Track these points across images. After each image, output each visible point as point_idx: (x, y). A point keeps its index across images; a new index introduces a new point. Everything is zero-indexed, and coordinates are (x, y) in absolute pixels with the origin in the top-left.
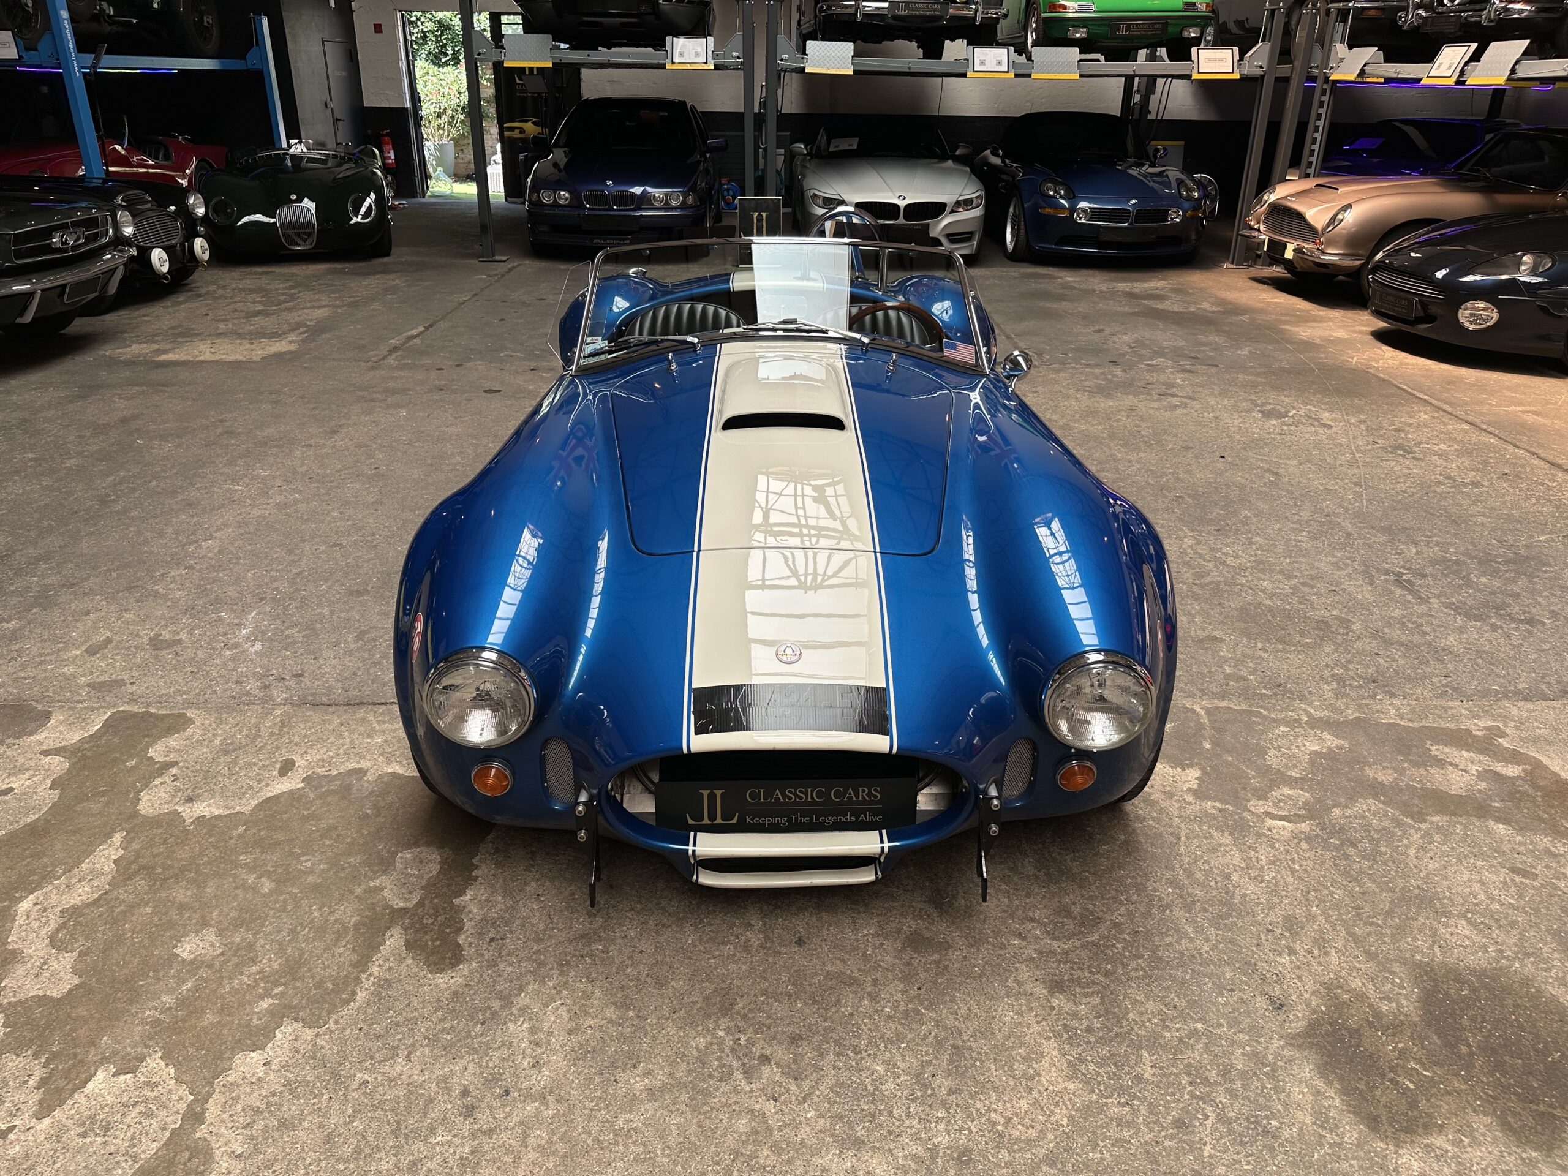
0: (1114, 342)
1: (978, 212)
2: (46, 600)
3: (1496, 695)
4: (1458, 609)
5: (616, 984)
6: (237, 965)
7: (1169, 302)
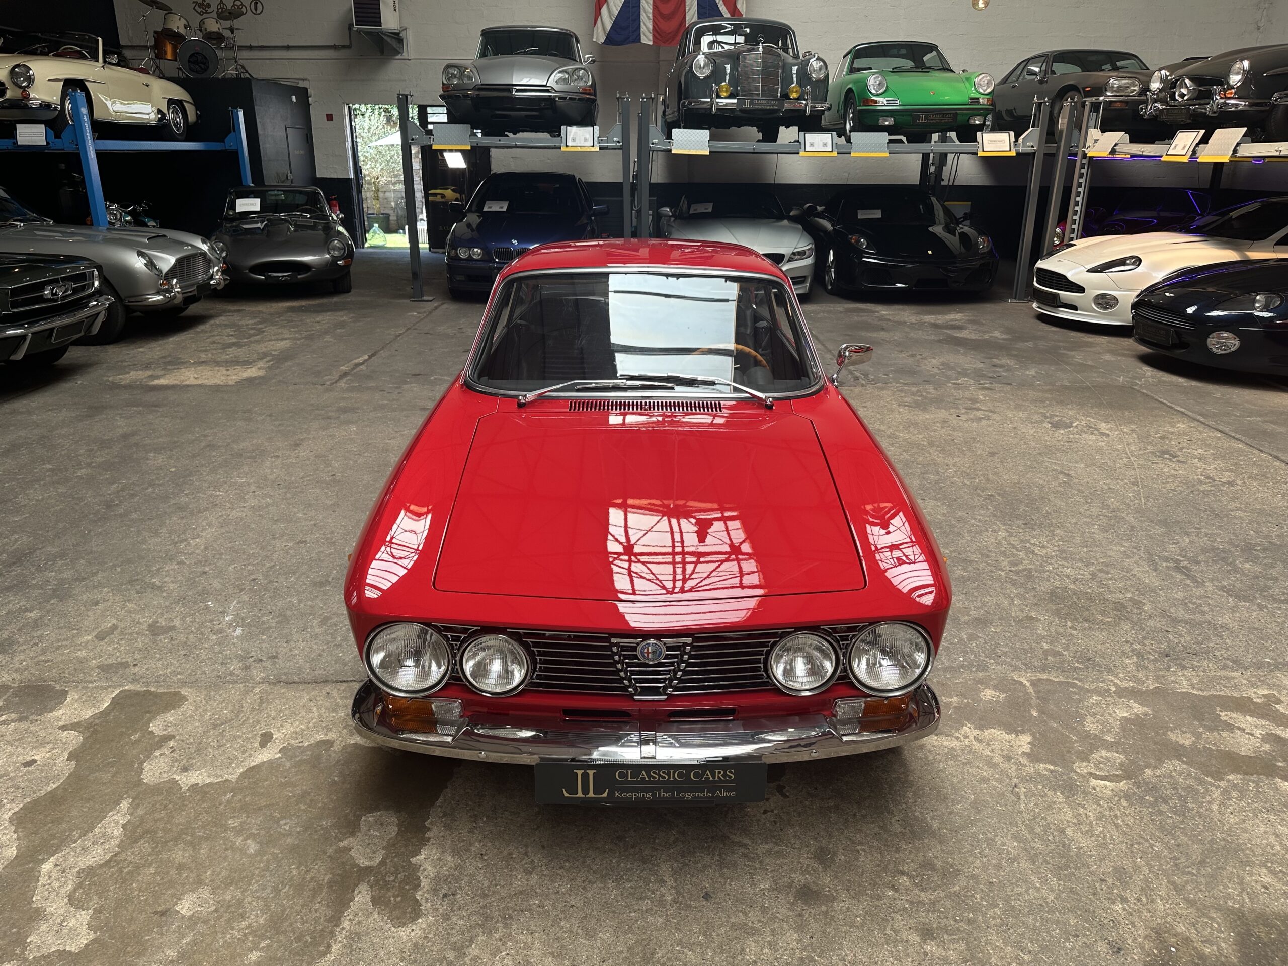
0: (925, 365)
1: (809, 261)
2: (61, 593)
3: (1269, 667)
4: (1229, 591)
5: (552, 936)
6: (229, 920)
7: (966, 331)
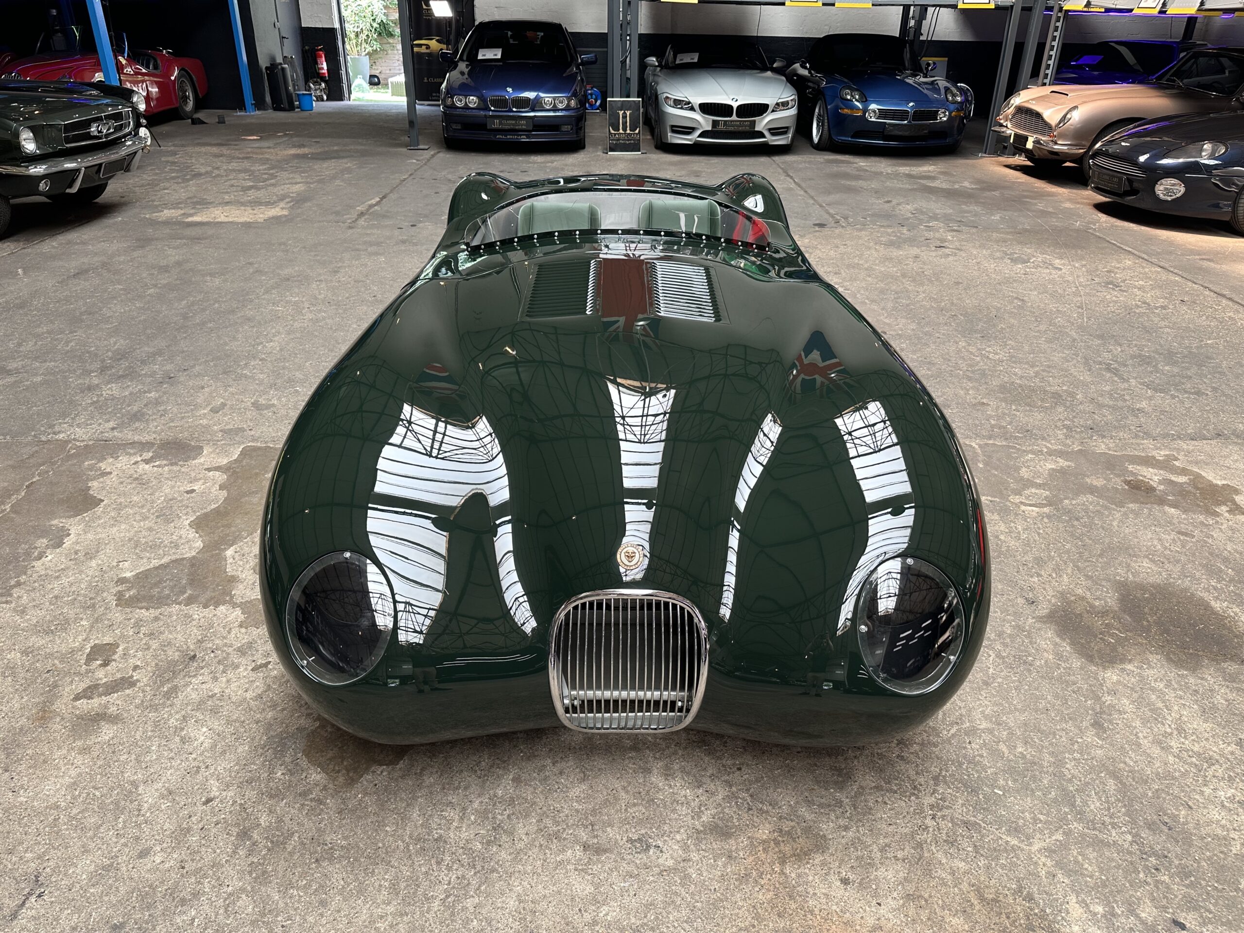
0: (900, 210)
1: (792, 112)
2: (170, 379)
3: (1172, 437)
4: (1148, 386)
7: (938, 182)
